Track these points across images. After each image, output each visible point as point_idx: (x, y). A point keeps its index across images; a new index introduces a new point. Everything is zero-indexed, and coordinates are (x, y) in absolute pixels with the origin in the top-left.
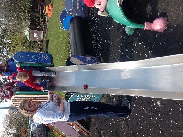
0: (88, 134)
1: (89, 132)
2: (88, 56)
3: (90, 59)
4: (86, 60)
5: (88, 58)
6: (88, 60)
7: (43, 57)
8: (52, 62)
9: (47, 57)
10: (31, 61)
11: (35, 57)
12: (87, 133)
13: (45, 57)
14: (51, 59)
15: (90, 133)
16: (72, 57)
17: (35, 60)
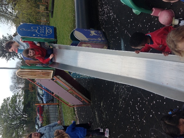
0: (90, 102)
1: (91, 100)
2: (93, 29)
3: (95, 34)
4: (90, 35)
5: (93, 33)
6: (92, 35)
7: (47, 31)
8: (56, 37)
9: (51, 31)
10: (34, 35)
11: (39, 31)
12: (88, 101)
13: (49, 31)
14: (55, 33)
15: (91, 102)
16: (75, 31)
17: (39, 35)
